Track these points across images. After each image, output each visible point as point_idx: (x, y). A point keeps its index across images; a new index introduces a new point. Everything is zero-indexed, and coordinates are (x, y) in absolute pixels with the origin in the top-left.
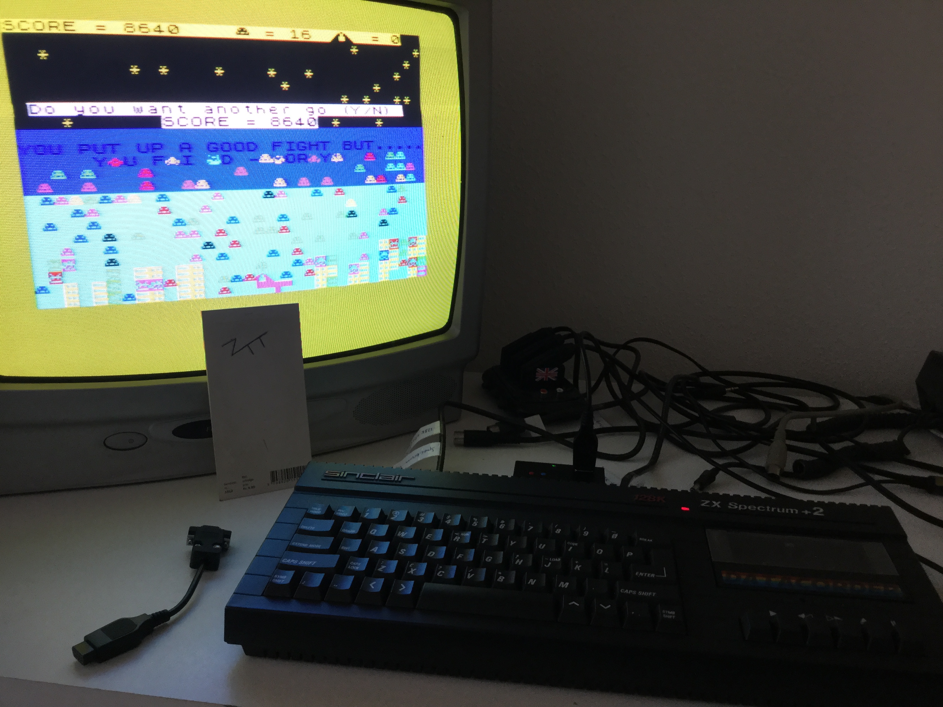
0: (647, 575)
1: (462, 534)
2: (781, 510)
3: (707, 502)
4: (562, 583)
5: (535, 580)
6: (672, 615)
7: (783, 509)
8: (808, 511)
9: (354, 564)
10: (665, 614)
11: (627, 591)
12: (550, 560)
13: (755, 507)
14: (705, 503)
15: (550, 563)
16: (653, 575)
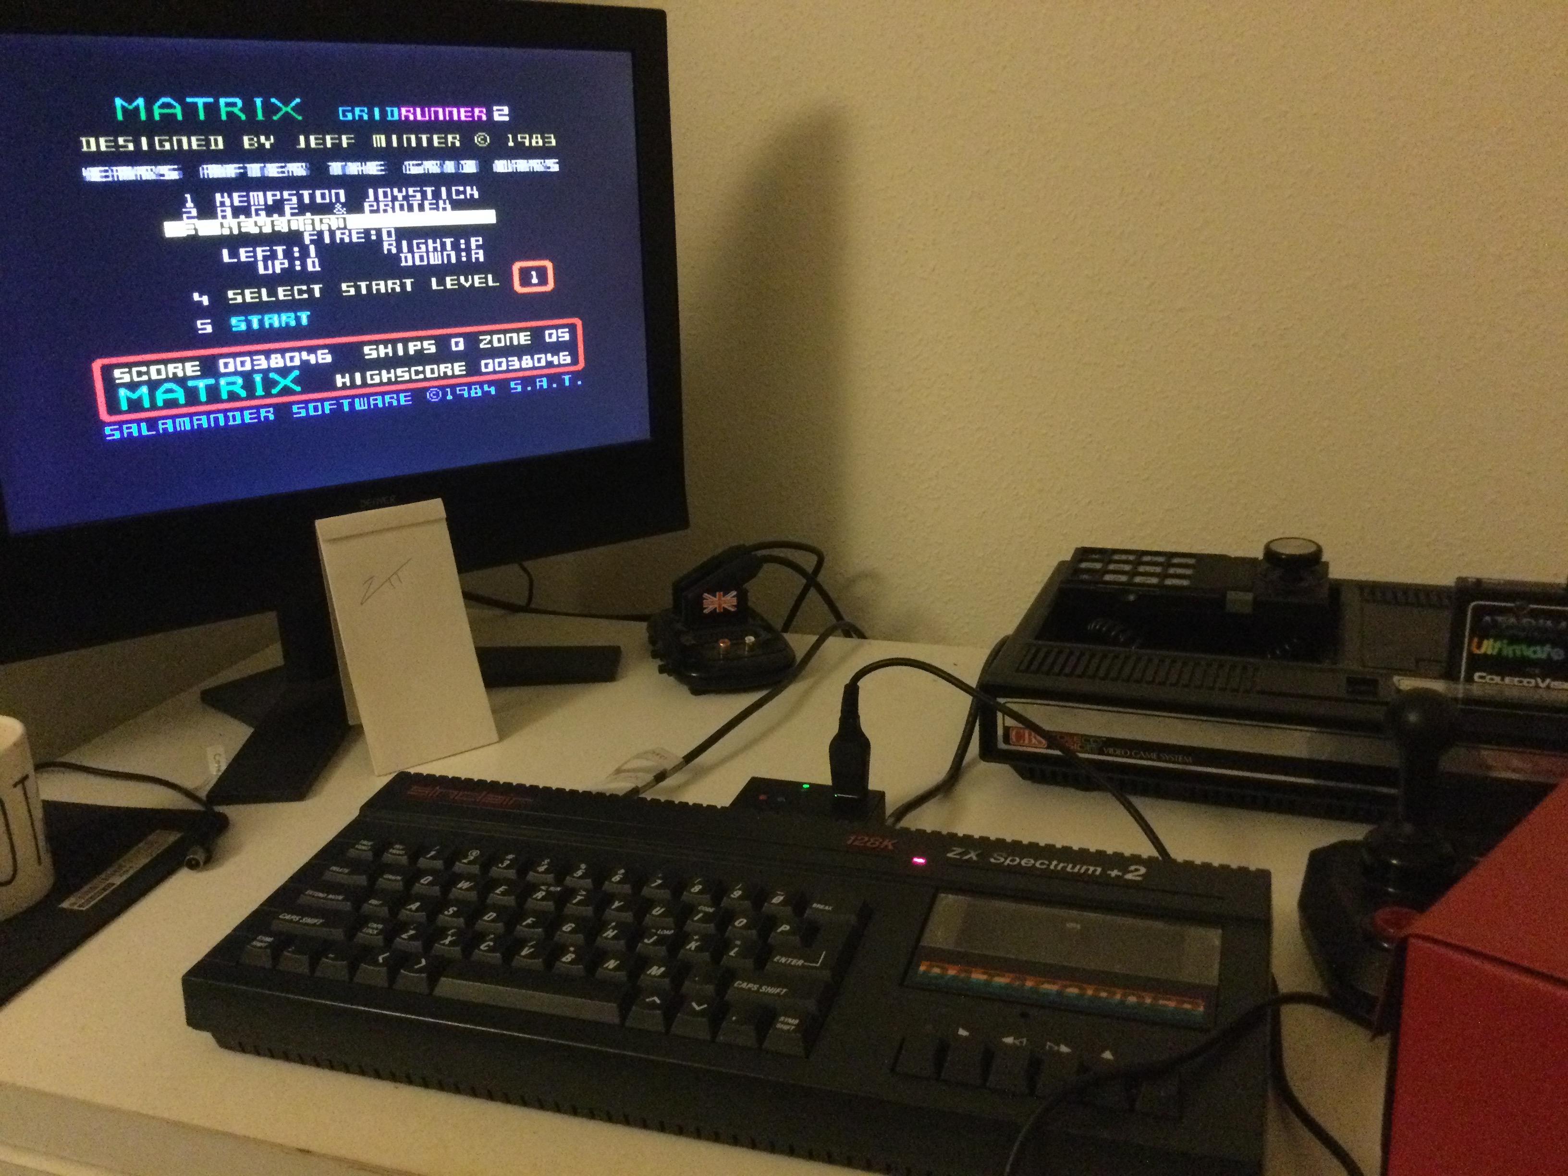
0: (791, 961)
1: (552, 889)
2: (1073, 868)
3: (959, 850)
4: (655, 968)
5: (618, 962)
6: (792, 1025)
7: (1078, 867)
8: (1119, 871)
9: (375, 925)
10: (783, 1023)
11: (744, 985)
12: (658, 932)
13: (1033, 862)
14: (955, 853)
15: (655, 937)
16: (801, 962)
